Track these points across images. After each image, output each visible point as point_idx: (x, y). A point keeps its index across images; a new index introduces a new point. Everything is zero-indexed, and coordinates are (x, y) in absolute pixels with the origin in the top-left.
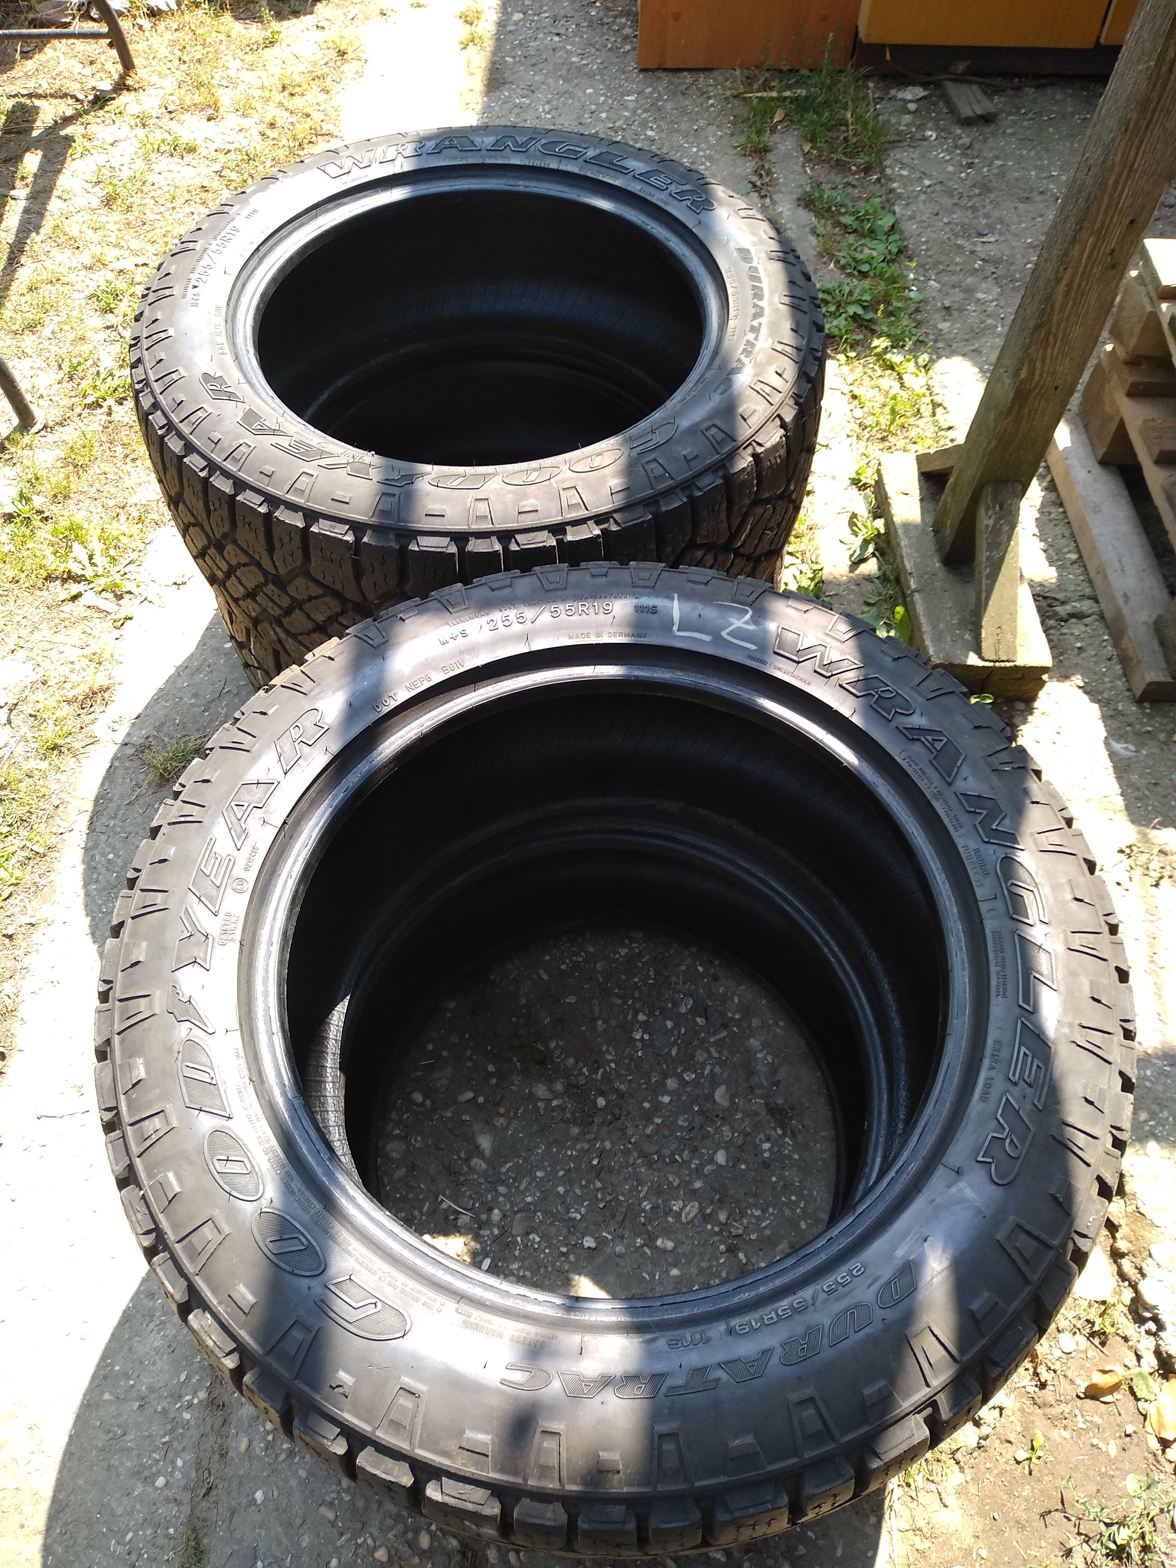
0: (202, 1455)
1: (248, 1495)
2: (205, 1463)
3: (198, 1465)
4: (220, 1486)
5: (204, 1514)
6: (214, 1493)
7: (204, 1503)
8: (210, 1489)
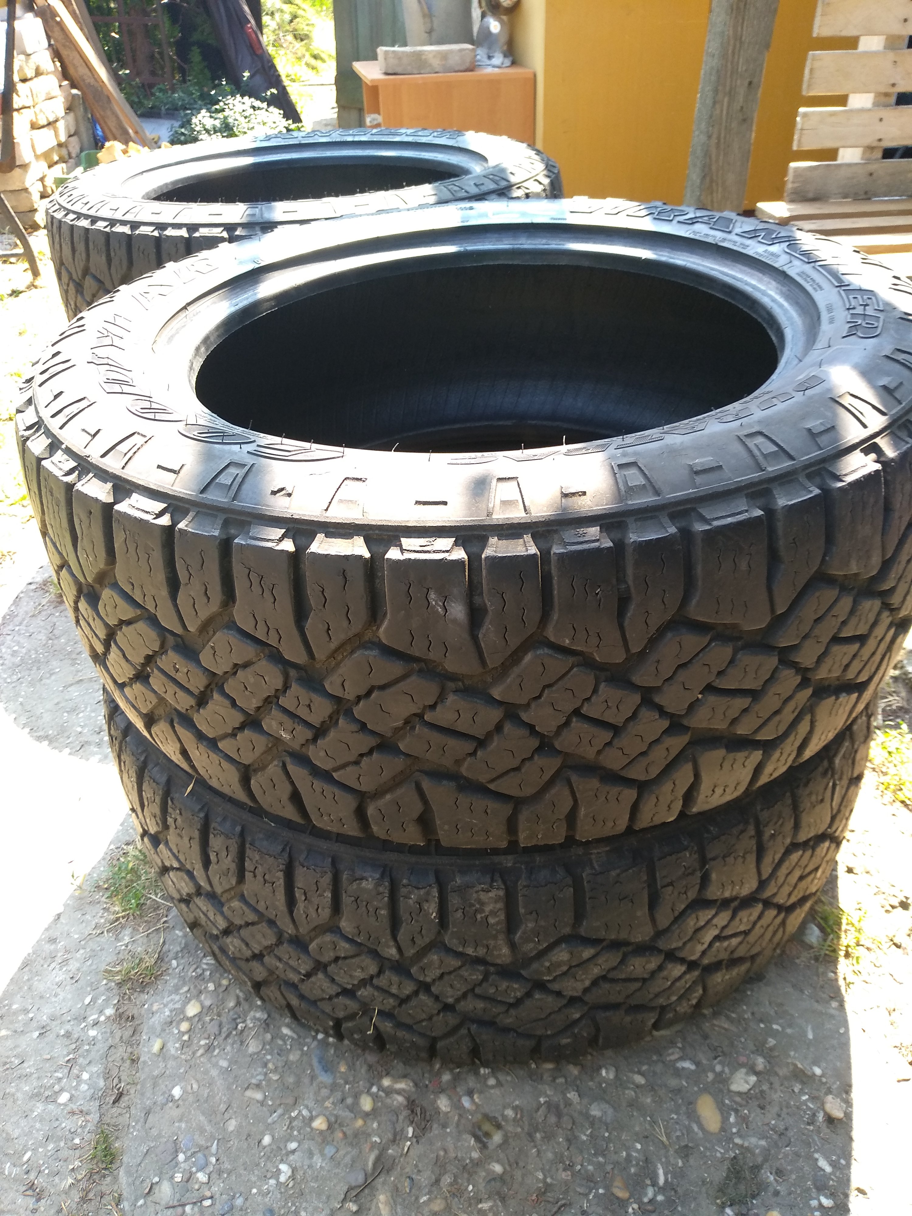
0: (110, 1065)
1: (164, 1093)
2: (115, 1072)
3: (107, 1075)
4: (132, 1091)
5: (114, 1120)
6: (125, 1099)
7: (114, 1110)
8: (120, 1095)
